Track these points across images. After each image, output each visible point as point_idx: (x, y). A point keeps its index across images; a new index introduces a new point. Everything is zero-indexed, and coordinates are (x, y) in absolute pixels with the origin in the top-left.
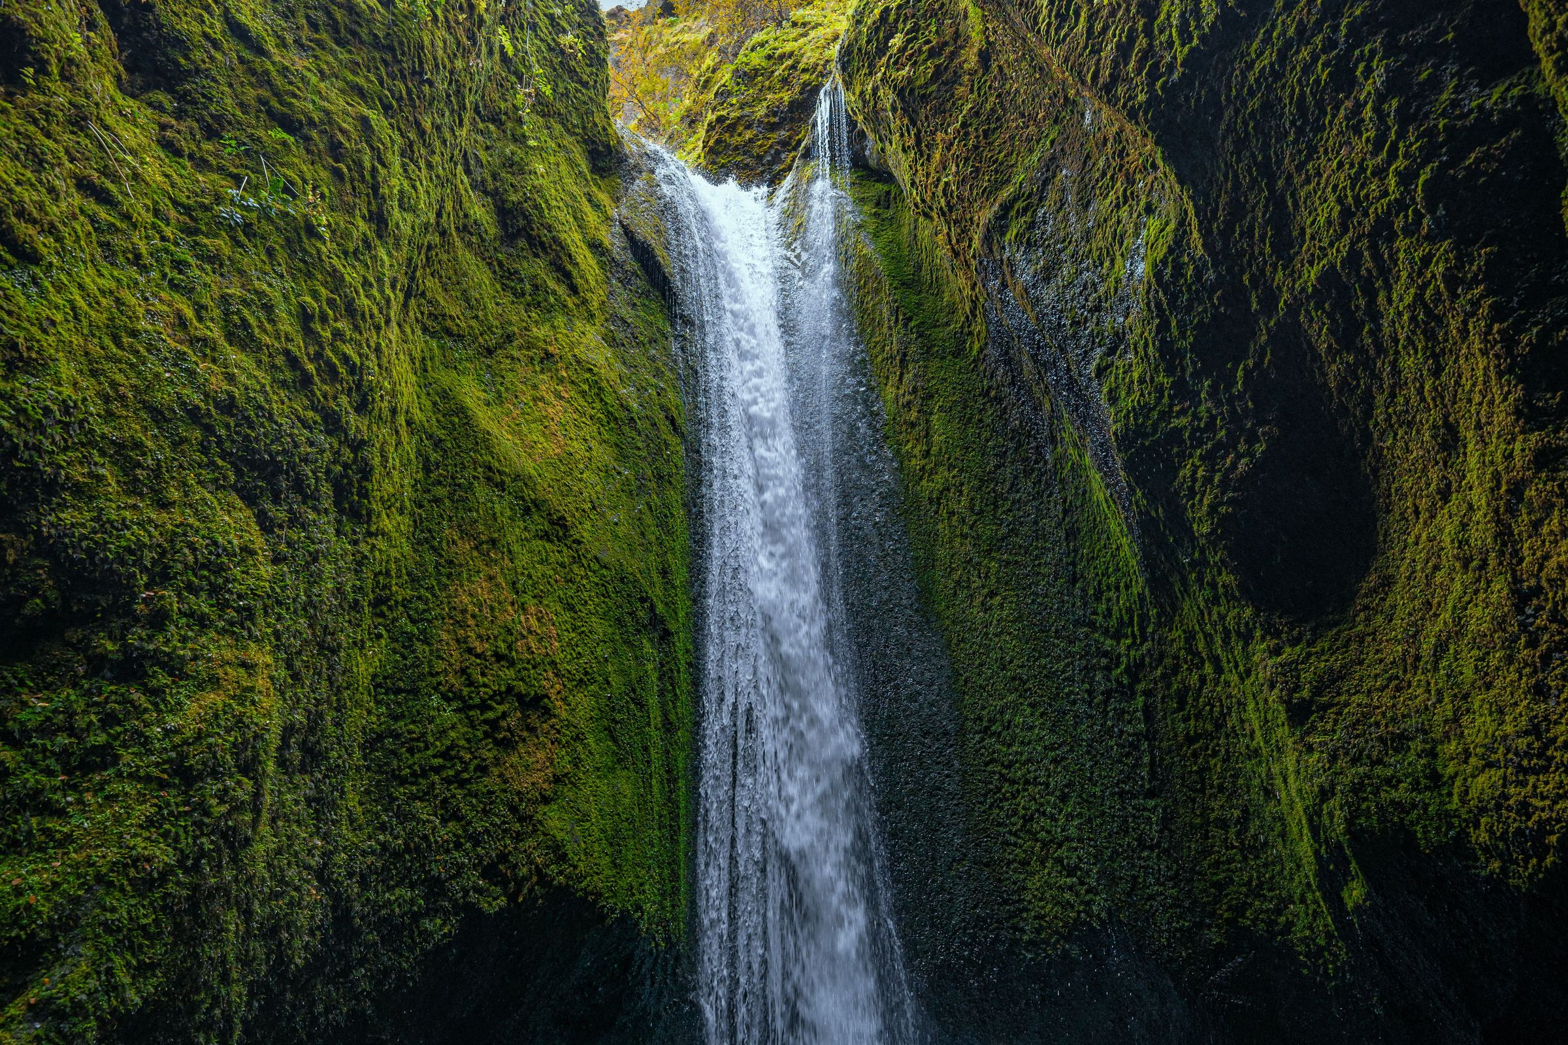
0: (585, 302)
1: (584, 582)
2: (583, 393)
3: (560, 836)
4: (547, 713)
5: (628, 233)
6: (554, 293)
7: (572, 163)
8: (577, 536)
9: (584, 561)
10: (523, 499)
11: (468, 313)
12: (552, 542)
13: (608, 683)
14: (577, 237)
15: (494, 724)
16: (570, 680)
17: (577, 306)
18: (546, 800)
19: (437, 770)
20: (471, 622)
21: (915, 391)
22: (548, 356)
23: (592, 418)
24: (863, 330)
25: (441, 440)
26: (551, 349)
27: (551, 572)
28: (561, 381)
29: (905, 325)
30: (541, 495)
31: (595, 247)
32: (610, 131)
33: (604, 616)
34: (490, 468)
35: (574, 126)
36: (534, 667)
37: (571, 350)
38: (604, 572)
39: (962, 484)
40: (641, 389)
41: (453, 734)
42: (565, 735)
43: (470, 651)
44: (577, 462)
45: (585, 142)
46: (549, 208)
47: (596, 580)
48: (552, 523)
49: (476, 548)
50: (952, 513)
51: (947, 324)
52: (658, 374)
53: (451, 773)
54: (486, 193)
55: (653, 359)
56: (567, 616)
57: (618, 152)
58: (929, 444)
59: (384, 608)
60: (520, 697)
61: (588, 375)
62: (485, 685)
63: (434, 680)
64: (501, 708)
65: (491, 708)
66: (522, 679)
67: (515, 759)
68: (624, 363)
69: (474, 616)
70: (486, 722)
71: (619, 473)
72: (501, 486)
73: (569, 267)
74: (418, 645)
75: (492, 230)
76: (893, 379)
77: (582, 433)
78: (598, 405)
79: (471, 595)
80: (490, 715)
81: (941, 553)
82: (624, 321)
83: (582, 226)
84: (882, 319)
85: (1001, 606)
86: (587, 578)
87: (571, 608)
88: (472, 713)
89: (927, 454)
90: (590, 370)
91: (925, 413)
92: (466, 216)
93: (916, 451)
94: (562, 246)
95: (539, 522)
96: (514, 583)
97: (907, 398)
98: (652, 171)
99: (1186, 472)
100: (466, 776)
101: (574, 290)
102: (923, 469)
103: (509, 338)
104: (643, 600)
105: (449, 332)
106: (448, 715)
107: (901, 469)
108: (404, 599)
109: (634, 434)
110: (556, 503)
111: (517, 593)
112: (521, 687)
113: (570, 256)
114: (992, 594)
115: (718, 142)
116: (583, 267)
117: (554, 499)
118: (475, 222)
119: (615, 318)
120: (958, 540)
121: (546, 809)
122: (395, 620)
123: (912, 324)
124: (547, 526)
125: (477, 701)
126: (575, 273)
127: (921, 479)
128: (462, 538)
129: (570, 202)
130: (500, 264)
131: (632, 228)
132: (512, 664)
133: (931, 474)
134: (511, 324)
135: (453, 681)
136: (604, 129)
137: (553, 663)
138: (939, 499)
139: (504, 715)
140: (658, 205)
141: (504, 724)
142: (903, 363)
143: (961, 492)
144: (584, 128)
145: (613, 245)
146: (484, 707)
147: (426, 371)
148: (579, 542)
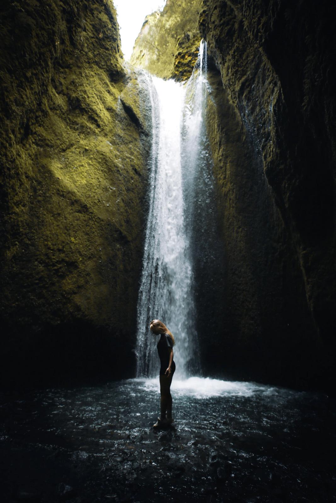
0: (103, 130)
1: (94, 226)
2: (99, 163)
3: (79, 304)
4: (76, 267)
5: (123, 103)
6: (90, 128)
7: (101, 79)
8: (91, 211)
9: (94, 219)
10: (71, 200)
11: (56, 138)
12: (82, 213)
13: (100, 258)
14: (101, 106)
15: (57, 271)
16: (85, 257)
17: (100, 132)
18: (75, 293)
19: (37, 284)
20: (49, 239)
21: (223, 155)
22: (86, 150)
23: (102, 171)
24: (209, 133)
25: (41, 182)
26: (87, 148)
27: (81, 223)
28: (91, 159)
29: (221, 131)
30: (78, 198)
31: (109, 109)
32: (118, 65)
33: (101, 236)
34: (58, 190)
35: (103, 65)
36: (72, 253)
37: (95, 147)
38: (102, 222)
39: (234, 189)
40: (123, 159)
41: (42, 274)
42: (83, 274)
43: (49, 248)
44: (93, 186)
45: (108, 71)
46: (88, 97)
47: (98, 225)
48: (82, 207)
49: (53, 216)
50: (230, 199)
51: (236, 129)
52: (132, 154)
53: (42, 285)
54: (64, 94)
55: (130, 149)
56: (86, 237)
57: (121, 73)
58: (226, 175)
59: (18, 236)
60: (66, 262)
61: (101, 156)
62: (54, 259)
63: (36, 258)
64: (59, 266)
65: (56, 266)
66: (67, 257)
67: (64, 281)
68: (118, 151)
69: (50, 238)
70: (55, 270)
71: (111, 189)
72: (63, 196)
73: (96, 118)
74: (31, 247)
75: (65, 108)
76: (217, 151)
77: (97, 176)
78: (105, 166)
79: (50, 231)
80: (56, 268)
81: (226, 213)
82: (119, 136)
83: (104, 103)
84: (215, 129)
85: (241, 232)
86: (95, 224)
87: (87, 234)
88: (49, 267)
89: (225, 178)
90: (102, 154)
91: (225, 163)
92: (54, 104)
93: (222, 177)
94: (94, 111)
95: (77, 207)
96: (66, 227)
97: (220, 158)
98: (136, 79)
99: (283, 185)
100: (47, 286)
101: (98, 126)
102: (223, 183)
103: (72, 145)
104: (116, 231)
105: (47, 145)
106: (41, 267)
107: (216, 184)
108: (26, 233)
109: (119, 176)
110: (83, 200)
111: (67, 230)
112: (67, 259)
113: (97, 114)
114: (239, 227)
115: (179, 63)
116: (103, 117)
117: (83, 199)
118: (58, 106)
119: (116, 135)
120: (231, 208)
121: (74, 296)
122: (22, 240)
123: (224, 130)
124: (80, 208)
125: (51, 263)
126: (99, 120)
127: (222, 187)
128: (47, 213)
129: (98, 94)
130: (70, 120)
131: (125, 101)
132: (64, 252)
133: (225, 185)
134: (72, 140)
135: (43, 258)
136: (116, 65)
137: (79, 252)
138: (227, 194)
139: (61, 268)
140: (136, 92)
141: (60, 270)
142: (220, 145)
143: (233, 191)
144: (107, 66)
145: (117, 108)
146: (54, 265)
147: (37, 159)
148: (92, 213)
